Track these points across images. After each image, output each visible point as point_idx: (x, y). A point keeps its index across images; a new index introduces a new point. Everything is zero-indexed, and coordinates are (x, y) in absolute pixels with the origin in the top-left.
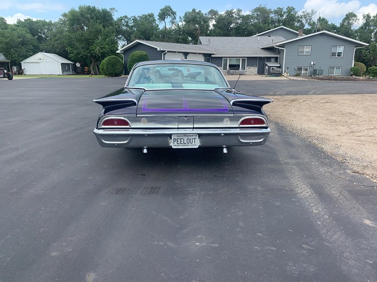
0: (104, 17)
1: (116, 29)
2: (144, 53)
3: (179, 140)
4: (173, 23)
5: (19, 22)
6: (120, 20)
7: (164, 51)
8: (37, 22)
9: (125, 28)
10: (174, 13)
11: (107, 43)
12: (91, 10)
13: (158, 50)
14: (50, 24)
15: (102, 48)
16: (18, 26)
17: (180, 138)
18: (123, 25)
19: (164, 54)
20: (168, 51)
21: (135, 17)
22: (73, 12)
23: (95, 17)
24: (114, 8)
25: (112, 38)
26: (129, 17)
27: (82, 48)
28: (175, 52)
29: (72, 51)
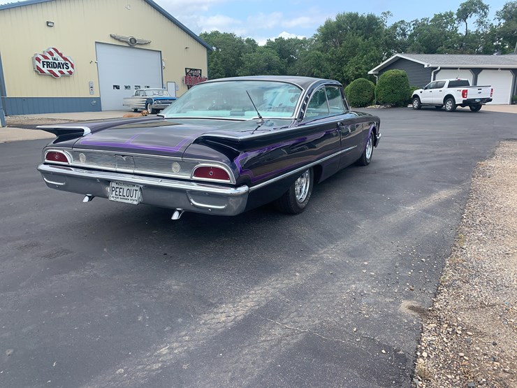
0: (369, 26)
1: (386, 41)
2: (401, 72)
3: (118, 190)
4: (482, 23)
5: (269, 42)
6: (395, 27)
7: (436, 68)
8: (289, 40)
9: (399, 38)
10: (484, 8)
11: (365, 61)
12: (353, 18)
13: (426, 66)
14: (304, 42)
15: (357, 69)
16: (267, 47)
17: (119, 187)
18: (398, 34)
19: (435, 73)
20: (441, 68)
21: (417, 21)
22: (328, 24)
23: (355, 27)
24: (389, 12)
25: (372, 53)
26: (407, 21)
27: (333, 70)
28: (457, 68)
29: (319, 74)
